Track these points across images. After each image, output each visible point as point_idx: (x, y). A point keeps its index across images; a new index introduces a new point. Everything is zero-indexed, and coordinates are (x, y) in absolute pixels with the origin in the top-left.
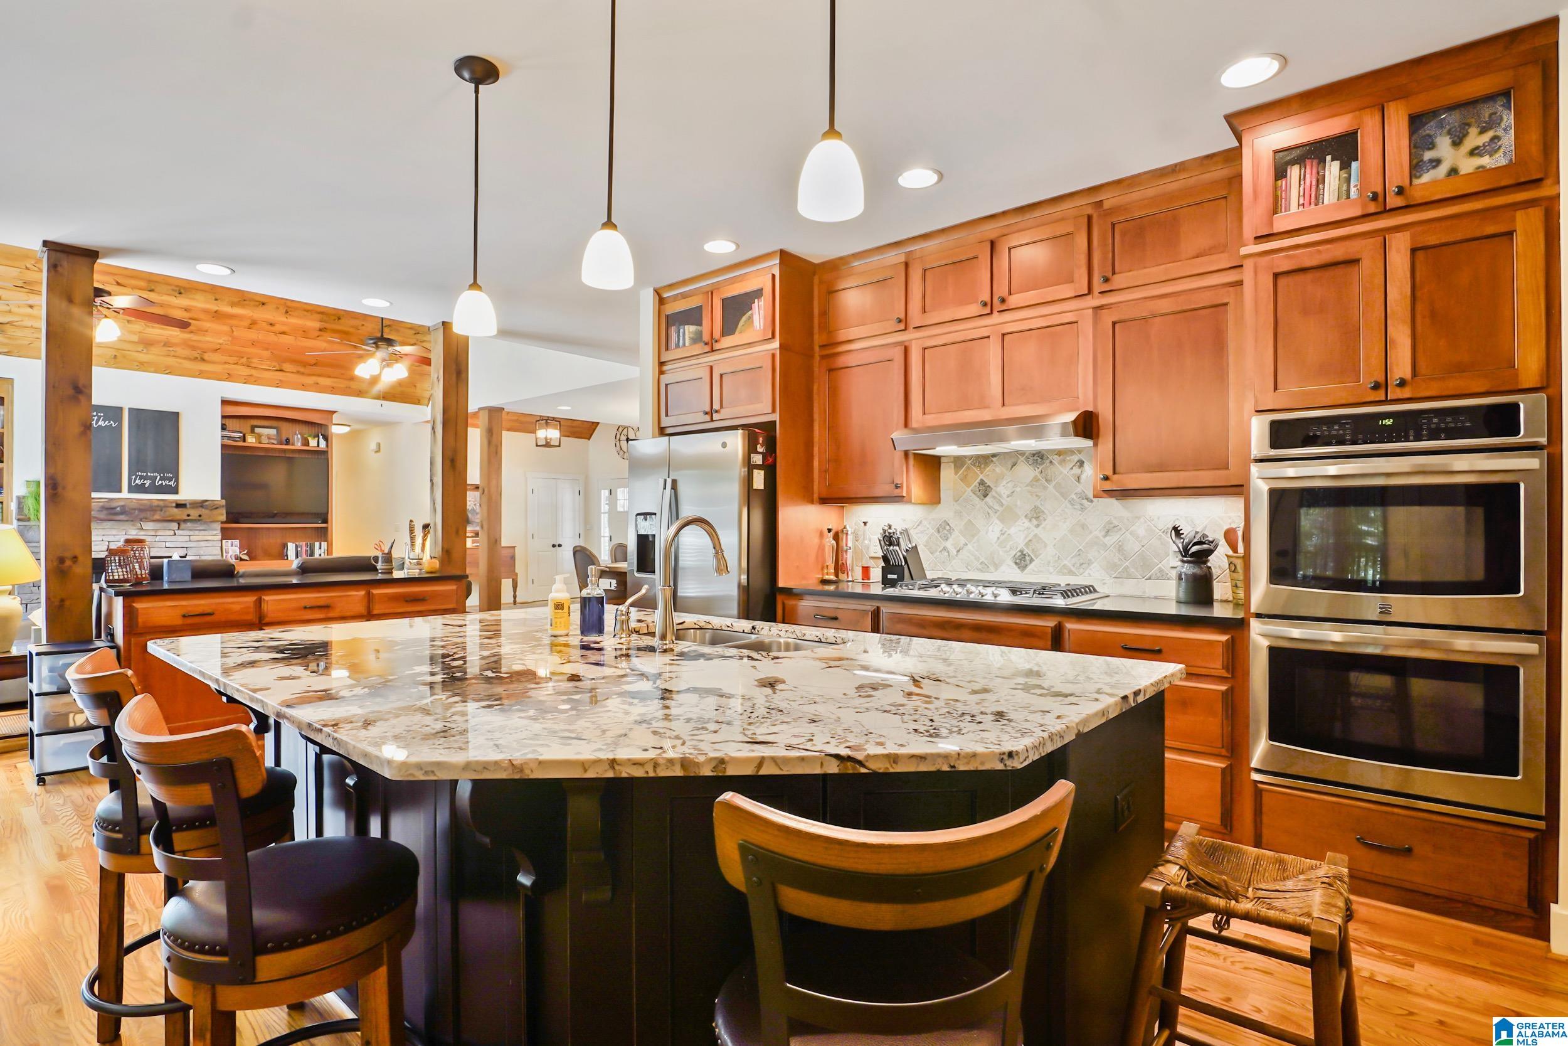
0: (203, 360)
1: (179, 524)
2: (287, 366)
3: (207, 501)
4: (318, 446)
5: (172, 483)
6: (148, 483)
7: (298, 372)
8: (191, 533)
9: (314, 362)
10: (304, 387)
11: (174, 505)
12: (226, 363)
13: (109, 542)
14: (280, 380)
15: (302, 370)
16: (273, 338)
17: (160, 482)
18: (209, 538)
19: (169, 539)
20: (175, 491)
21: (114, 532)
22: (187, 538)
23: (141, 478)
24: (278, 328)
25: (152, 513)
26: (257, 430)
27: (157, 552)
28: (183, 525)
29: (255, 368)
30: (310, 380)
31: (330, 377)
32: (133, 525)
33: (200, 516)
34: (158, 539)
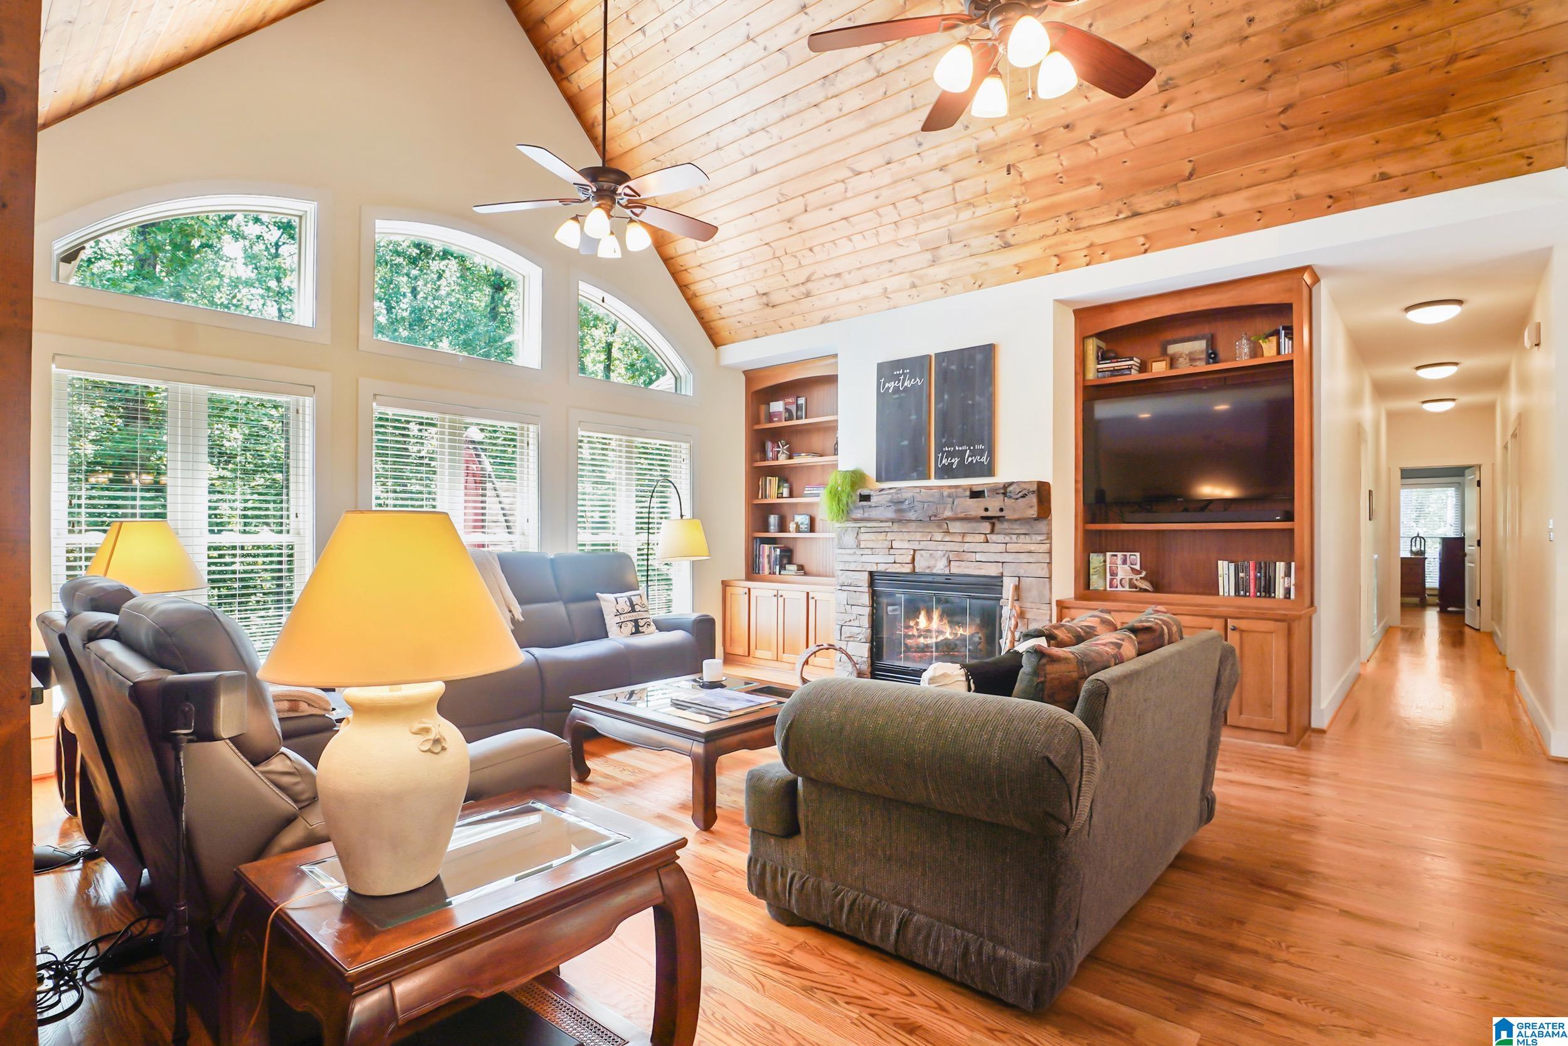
0: (1007, 245)
1: (993, 525)
2: (1143, 202)
3: (1011, 484)
4: (1279, 352)
5: (984, 459)
6: (956, 461)
7: (1169, 206)
8: (1007, 539)
9: (1188, 168)
10: (1198, 232)
11: (968, 493)
12: (1043, 237)
13: (914, 550)
14: (1145, 236)
15: (1172, 197)
16: (1086, 154)
17: (970, 459)
18: (1033, 547)
19: (979, 547)
20: (989, 471)
21: (918, 536)
22: (1002, 547)
23: (950, 455)
24: (1084, 131)
25: (942, 506)
26: (1172, 349)
27: (968, 567)
28: (998, 526)
29: (1091, 227)
30: (1204, 211)
31: (1239, 189)
32: (940, 526)
33: (1001, 510)
34: (966, 547)
